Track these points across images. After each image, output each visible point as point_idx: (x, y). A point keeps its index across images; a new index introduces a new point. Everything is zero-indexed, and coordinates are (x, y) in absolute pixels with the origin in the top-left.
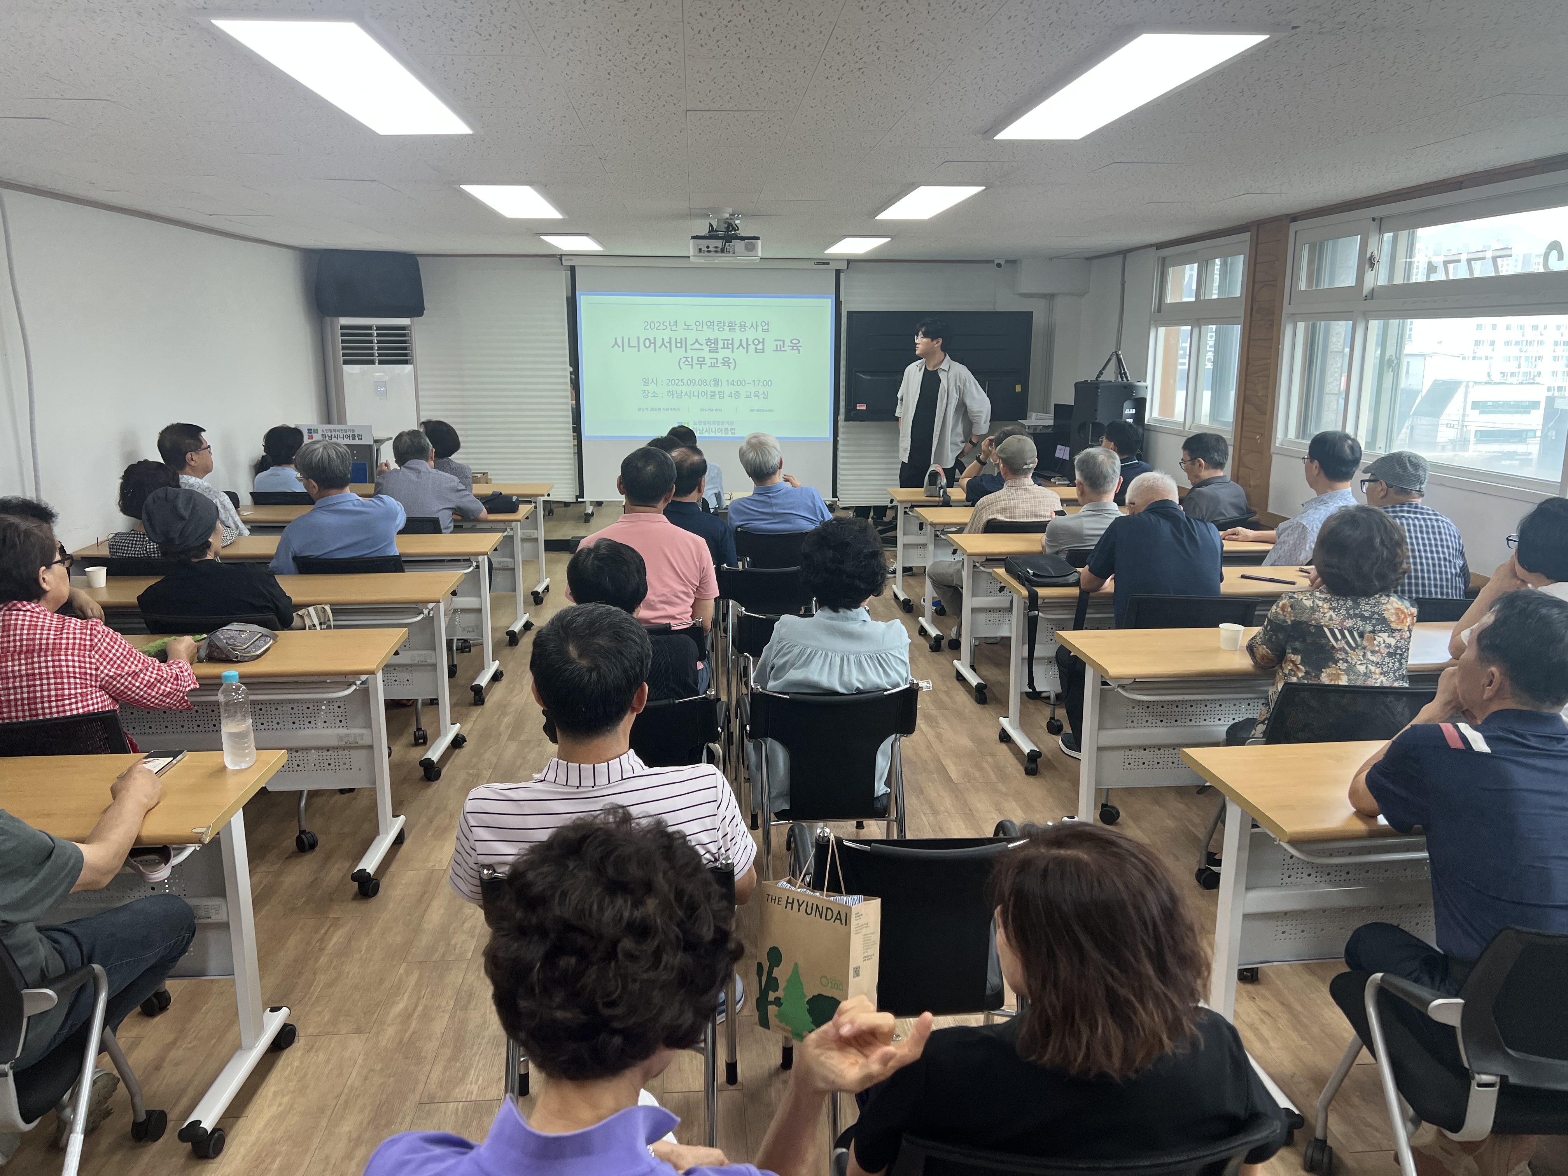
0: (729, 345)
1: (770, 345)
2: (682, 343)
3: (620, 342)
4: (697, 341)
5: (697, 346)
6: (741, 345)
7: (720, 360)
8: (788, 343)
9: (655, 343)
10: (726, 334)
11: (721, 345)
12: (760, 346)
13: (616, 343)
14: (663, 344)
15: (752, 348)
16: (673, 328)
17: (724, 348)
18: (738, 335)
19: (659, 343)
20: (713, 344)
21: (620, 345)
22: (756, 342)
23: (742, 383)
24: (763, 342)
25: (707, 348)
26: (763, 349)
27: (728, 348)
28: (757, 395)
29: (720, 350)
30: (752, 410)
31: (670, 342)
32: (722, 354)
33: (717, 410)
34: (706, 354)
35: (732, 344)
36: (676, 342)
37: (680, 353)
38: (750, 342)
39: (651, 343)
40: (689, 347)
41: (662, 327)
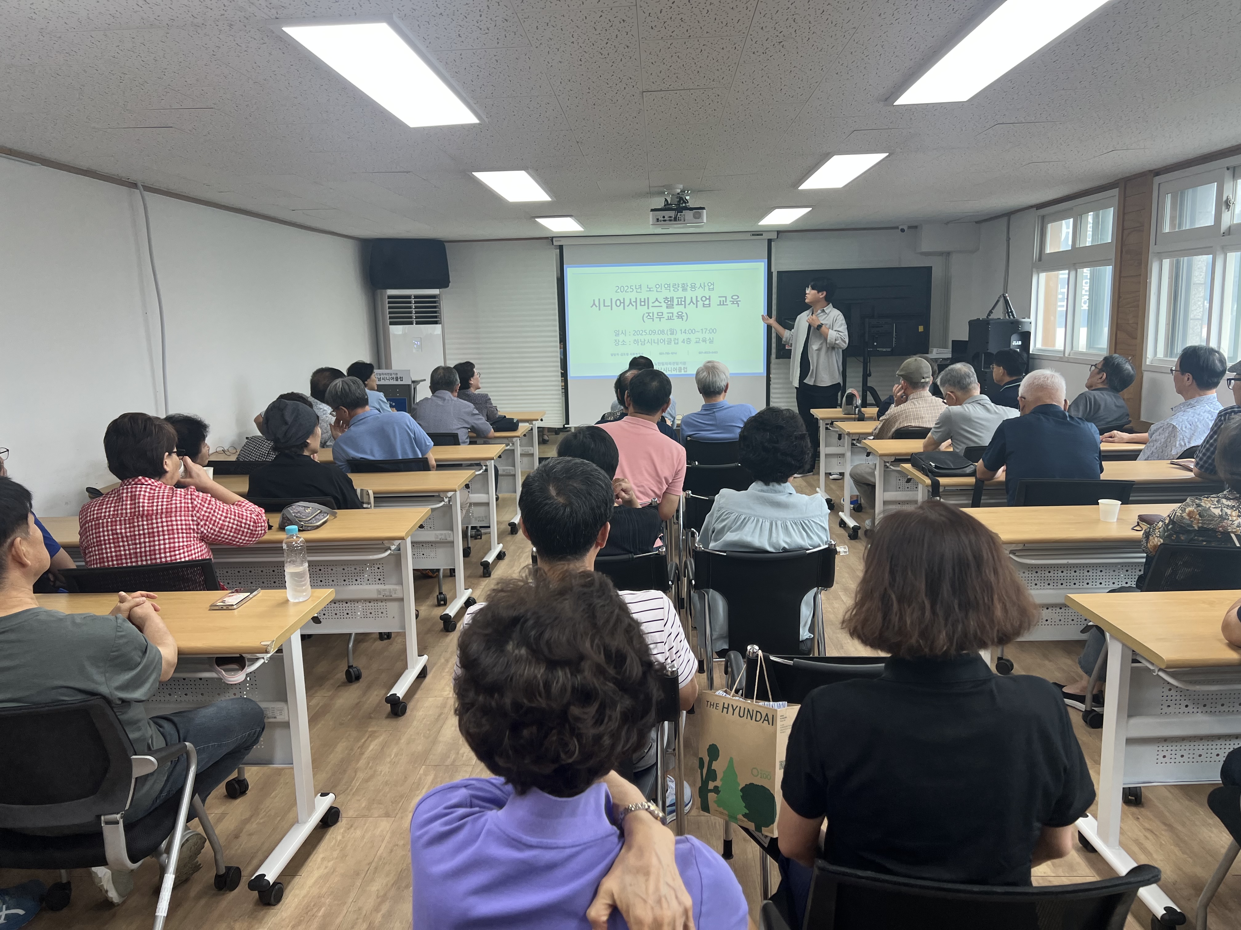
0: (682, 302)
1: (715, 301)
2: (645, 302)
3: (597, 304)
4: (657, 300)
5: (657, 304)
6: (692, 301)
7: (675, 314)
8: (729, 299)
9: (624, 303)
10: (681, 293)
11: (675, 302)
12: (707, 302)
13: (594, 304)
14: (631, 303)
15: (700, 303)
16: (639, 290)
17: (678, 304)
18: (689, 294)
19: (627, 302)
20: (670, 303)
21: (597, 305)
22: (704, 299)
23: (693, 331)
24: (709, 299)
25: (664, 305)
26: (709, 304)
27: (681, 304)
28: (704, 341)
29: (675, 306)
30: (700, 353)
31: (636, 302)
32: (676, 309)
33: (672, 353)
34: (664, 309)
35: (685, 301)
36: (641, 302)
37: (643, 310)
38: (699, 299)
39: (621, 303)
40: (651, 305)
41: (630, 290)
